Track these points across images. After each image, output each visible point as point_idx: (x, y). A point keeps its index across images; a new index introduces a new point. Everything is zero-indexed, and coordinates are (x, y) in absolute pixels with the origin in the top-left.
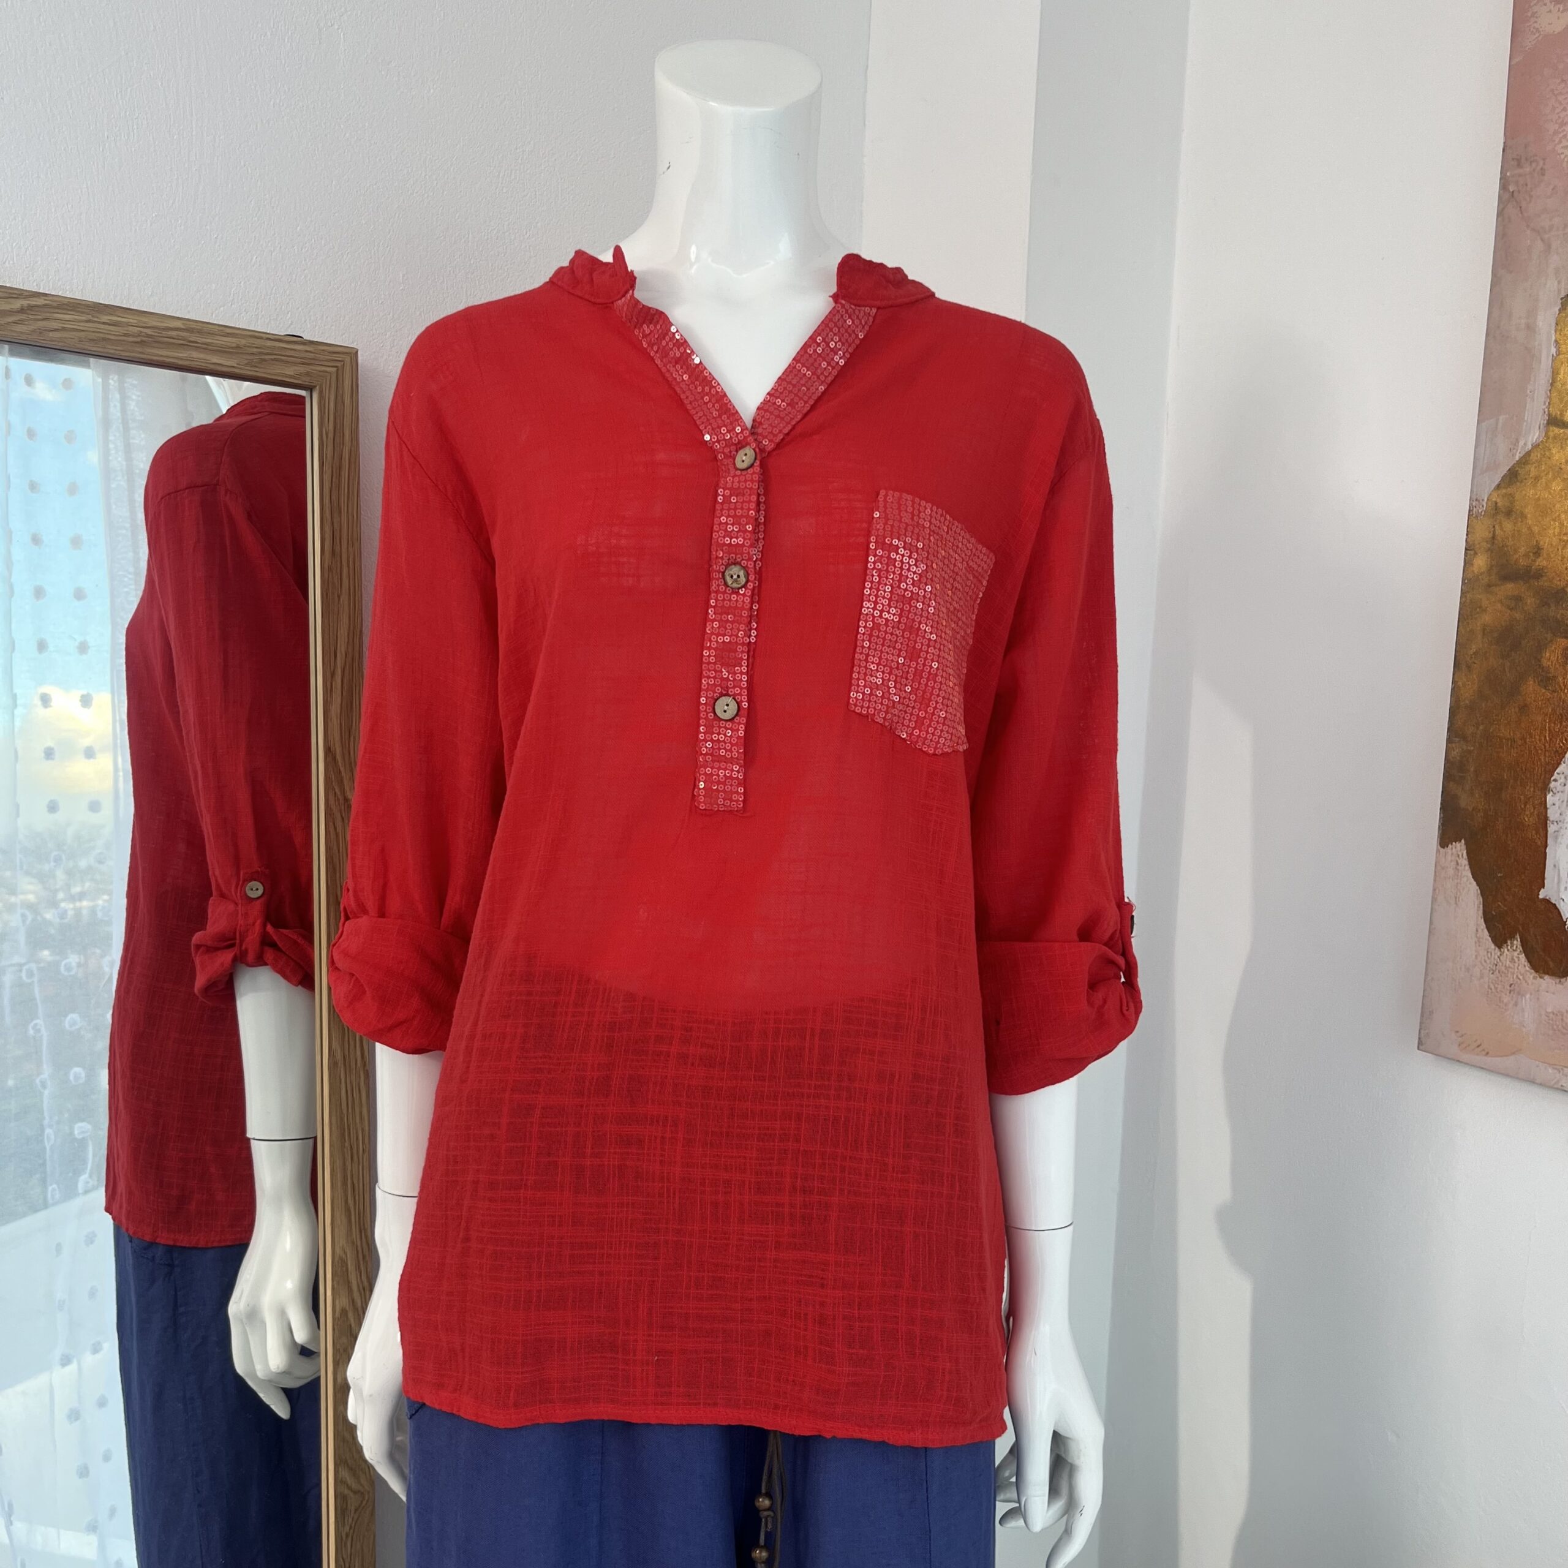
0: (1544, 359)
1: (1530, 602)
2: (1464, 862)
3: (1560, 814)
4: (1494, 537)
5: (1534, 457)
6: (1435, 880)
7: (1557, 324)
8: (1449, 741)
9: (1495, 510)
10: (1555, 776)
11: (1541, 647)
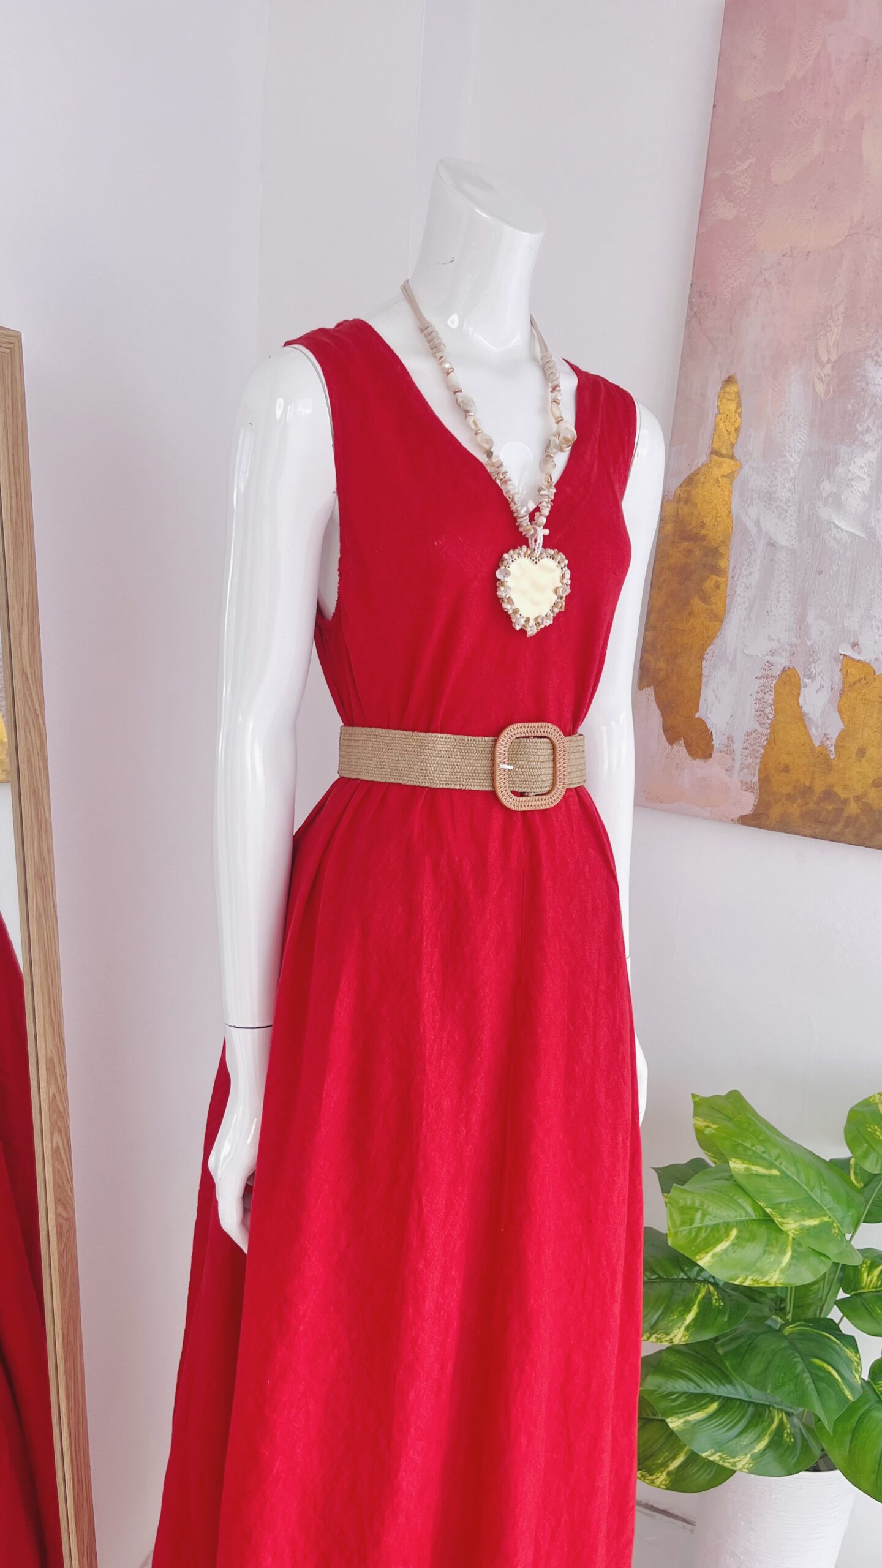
0: (710, 415)
1: (698, 553)
2: (653, 698)
3: (710, 672)
4: (677, 515)
5: (703, 470)
7: (719, 397)
8: (646, 630)
9: (678, 499)
10: (708, 651)
11: (703, 580)
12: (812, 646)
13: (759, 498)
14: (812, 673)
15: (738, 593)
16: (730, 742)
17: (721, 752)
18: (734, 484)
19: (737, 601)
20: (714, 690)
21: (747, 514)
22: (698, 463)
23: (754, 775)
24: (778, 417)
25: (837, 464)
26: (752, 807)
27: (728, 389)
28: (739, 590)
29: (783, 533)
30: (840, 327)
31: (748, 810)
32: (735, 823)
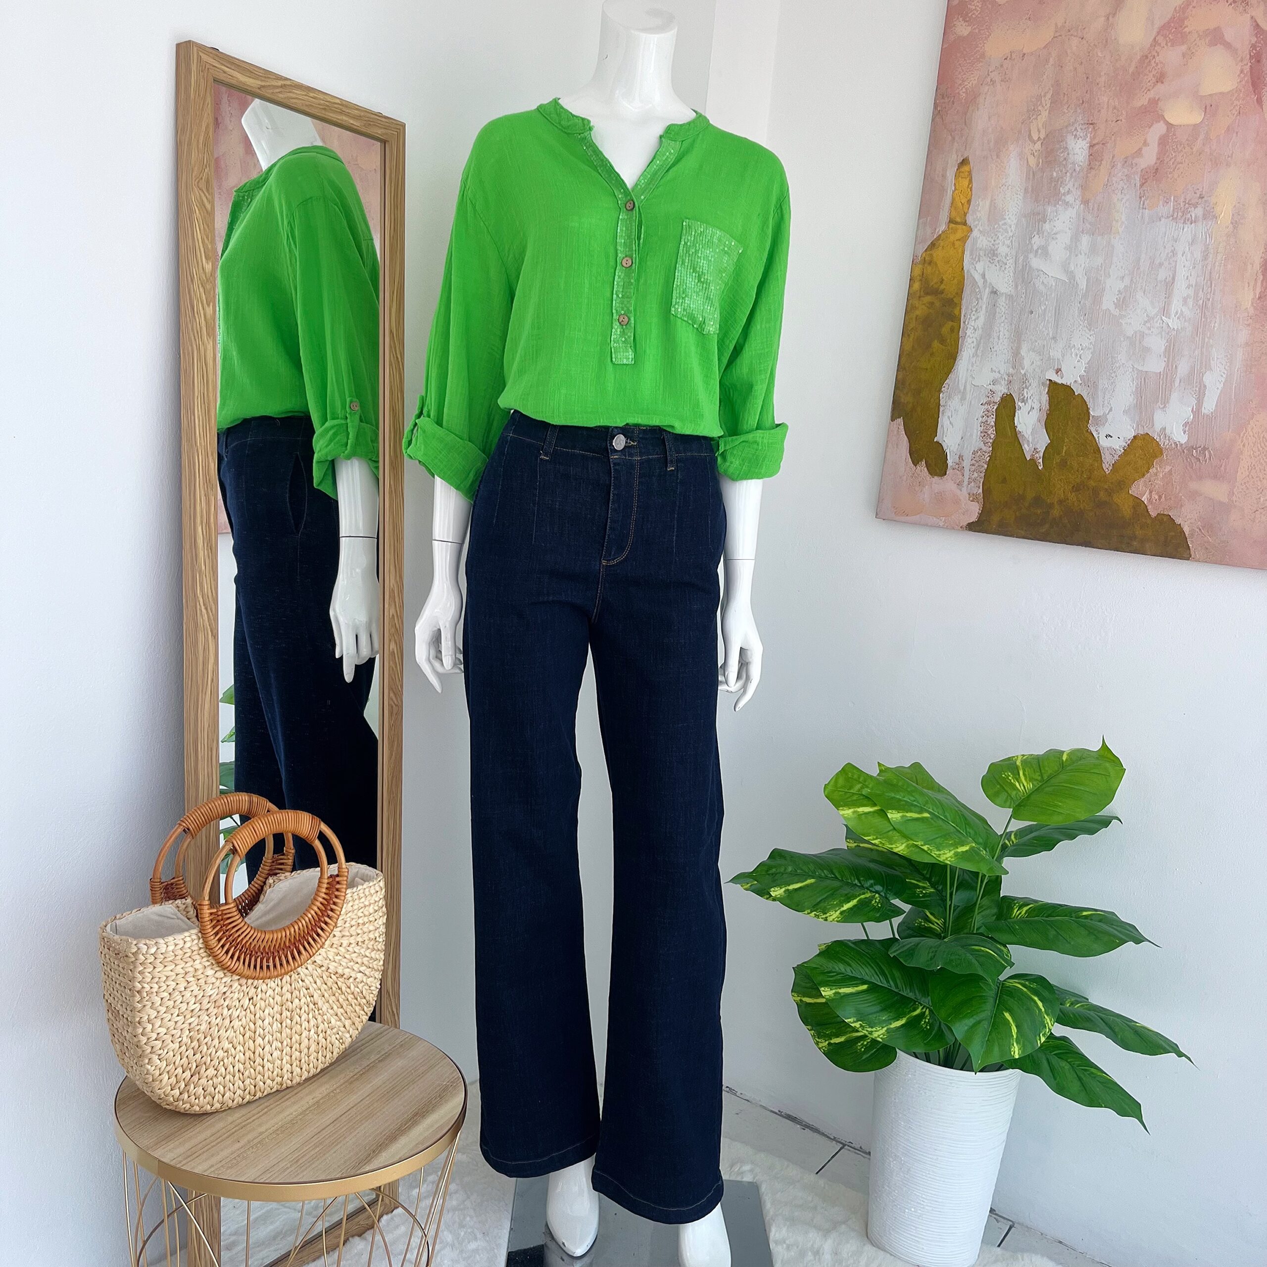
0: (949, 192)
1: (938, 304)
2: (902, 427)
3: (946, 402)
4: (923, 274)
5: (942, 237)
6: (888, 437)
7: (955, 177)
8: (897, 370)
9: (924, 261)
10: (945, 384)
11: (942, 326)
12: (1025, 374)
13: (985, 255)
14: (1025, 397)
15: (967, 335)
16: (961, 460)
17: (953, 469)
18: (966, 246)
19: (967, 341)
20: (949, 417)
21: (975, 269)
22: (938, 232)
23: (979, 487)
24: (1000, 188)
25: (1045, 223)
26: (977, 514)
27: (962, 170)
28: (968, 332)
29: (1003, 281)
30: (1048, 111)
31: (974, 518)
32: (963, 530)
